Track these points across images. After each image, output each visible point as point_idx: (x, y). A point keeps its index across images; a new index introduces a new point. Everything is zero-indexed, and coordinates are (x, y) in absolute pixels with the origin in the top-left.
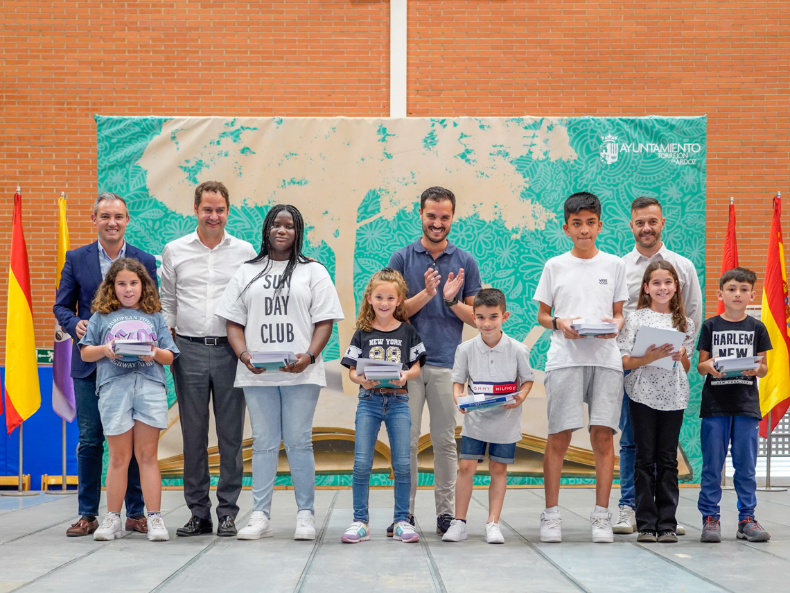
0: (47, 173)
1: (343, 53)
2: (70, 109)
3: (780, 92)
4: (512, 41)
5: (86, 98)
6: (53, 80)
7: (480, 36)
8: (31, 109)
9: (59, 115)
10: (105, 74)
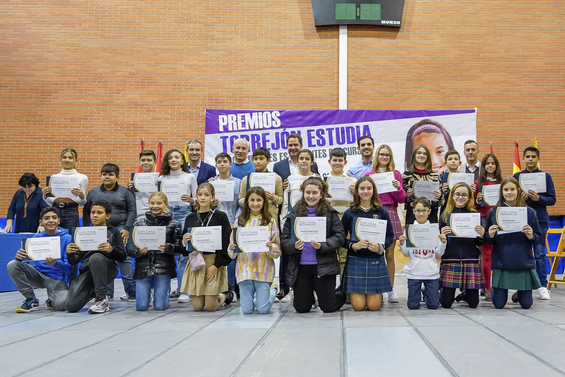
0: (165, 119)
1: (316, 62)
2: (179, 88)
3: (528, 83)
4: (399, 58)
5: (187, 83)
6: (171, 74)
7: (383, 55)
8: (159, 88)
9: (173, 91)
10: (197, 71)
